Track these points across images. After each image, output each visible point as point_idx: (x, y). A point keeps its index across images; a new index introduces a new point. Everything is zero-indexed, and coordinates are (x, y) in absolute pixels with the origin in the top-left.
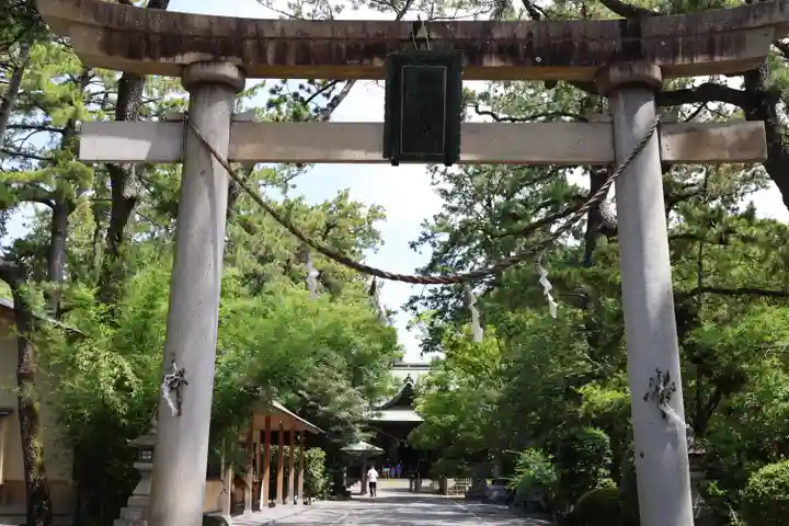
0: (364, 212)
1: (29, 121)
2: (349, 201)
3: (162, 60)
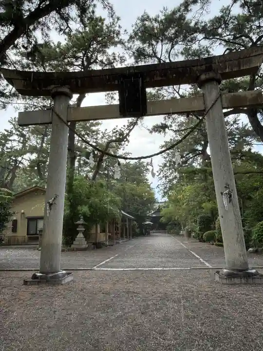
3: (44, 89)
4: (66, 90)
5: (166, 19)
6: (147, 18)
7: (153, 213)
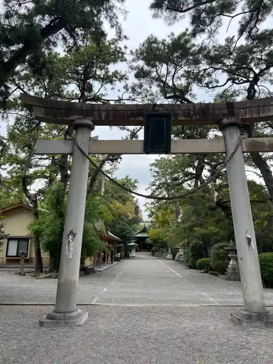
0: (133, 181)
1: (43, 157)
2: (129, 178)
3: (65, 118)
4: (88, 121)
5: (173, 43)
6: (155, 41)
7: (139, 233)
